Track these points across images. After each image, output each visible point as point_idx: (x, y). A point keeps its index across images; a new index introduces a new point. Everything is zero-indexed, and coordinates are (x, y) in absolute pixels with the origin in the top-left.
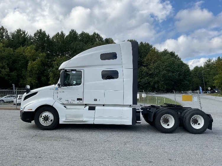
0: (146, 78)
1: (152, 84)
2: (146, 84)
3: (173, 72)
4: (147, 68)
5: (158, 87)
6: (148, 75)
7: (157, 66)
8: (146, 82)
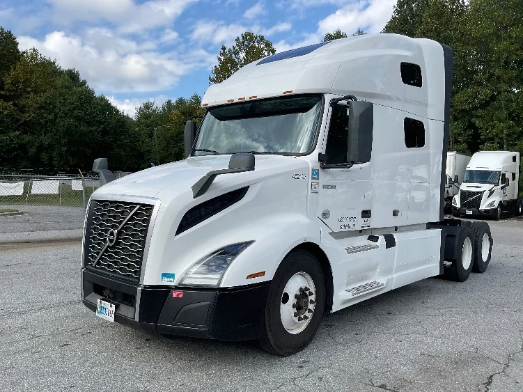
0: (12, 134)
1: (33, 150)
2: (14, 149)
3: (89, 124)
4: (15, 105)
5: (51, 159)
6: (20, 126)
7: (46, 102)
8: (15, 144)
